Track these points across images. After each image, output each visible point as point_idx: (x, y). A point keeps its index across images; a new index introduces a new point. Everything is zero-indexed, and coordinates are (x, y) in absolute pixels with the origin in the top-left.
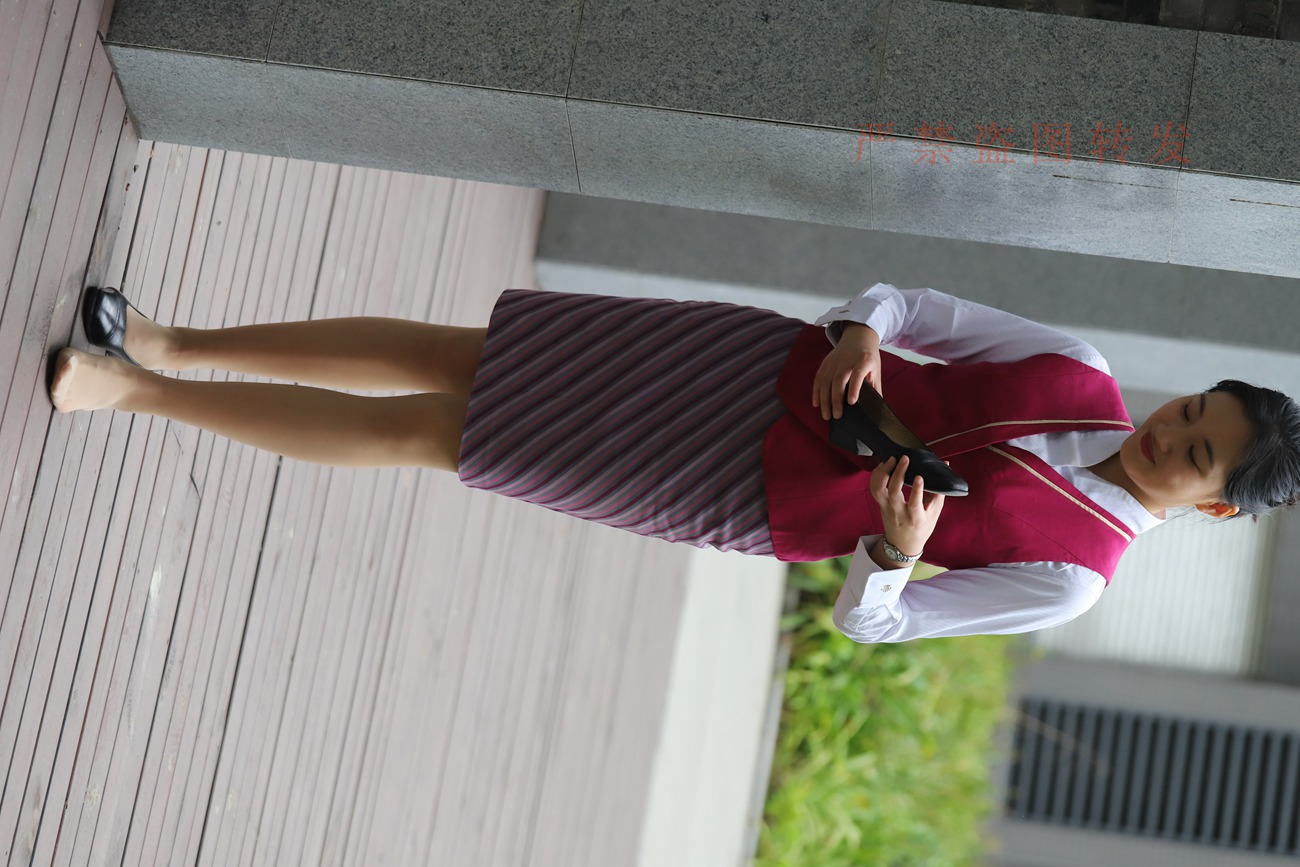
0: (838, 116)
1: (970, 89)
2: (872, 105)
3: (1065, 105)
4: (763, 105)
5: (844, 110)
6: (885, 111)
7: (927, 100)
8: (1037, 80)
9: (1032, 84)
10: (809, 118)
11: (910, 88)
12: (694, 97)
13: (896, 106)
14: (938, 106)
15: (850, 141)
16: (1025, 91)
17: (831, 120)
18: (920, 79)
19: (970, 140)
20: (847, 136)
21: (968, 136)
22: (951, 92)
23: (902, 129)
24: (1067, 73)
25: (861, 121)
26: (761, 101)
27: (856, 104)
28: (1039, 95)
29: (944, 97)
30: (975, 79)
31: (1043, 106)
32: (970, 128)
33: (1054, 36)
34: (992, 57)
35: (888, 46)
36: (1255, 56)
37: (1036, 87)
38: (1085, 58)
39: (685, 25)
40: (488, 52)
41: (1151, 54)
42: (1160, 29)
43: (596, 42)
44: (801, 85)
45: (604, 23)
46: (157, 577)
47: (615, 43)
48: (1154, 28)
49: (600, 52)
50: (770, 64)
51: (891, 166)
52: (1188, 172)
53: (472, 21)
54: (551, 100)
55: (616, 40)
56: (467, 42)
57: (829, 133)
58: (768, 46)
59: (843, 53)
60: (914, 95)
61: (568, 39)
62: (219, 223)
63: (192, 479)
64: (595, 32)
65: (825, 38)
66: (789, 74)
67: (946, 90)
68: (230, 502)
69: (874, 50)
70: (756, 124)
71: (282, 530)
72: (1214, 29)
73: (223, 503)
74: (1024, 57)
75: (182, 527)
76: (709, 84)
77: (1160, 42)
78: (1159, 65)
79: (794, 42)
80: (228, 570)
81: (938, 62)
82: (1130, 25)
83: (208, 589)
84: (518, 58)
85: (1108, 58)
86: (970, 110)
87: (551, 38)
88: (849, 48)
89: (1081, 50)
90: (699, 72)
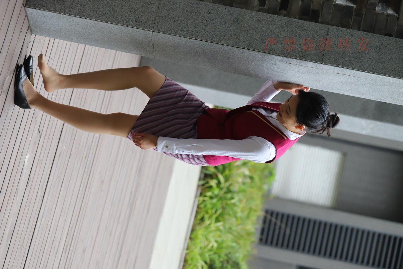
0: (227, 42)
1: (265, 37)
2: (237, 39)
5: (230, 40)
6: (241, 41)
7: (253, 39)
8: (284, 36)
9: (282, 37)
10: (220, 42)
11: (248, 36)
13: (244, 40)
14: (256, 41)
16: (280, 39)
18: (251, 33)
19: (264, 51)
20: (230, 47)
22: (260, 37)
23: (246, 47)
24: (292, 34)
25: (234, 44)
26: (207, 36)
27: (233, 39)
29: (257, 39)
30: (266, 34)
32: (264, 48)
33: (289, 24)
34: (272, 28)
35: (243, 23)
36: (344, 33)
37: (283, 38)
38: (297, 31)
39: (187, 13)
40: (132, 17)
41: (316, 31)
42: (319, 24)
43: (162, 16)
44: (218, 32)
45: (164, 11)
46: (27, 157)
47: (167, 17)
48: (317, 23)
49: (163, 19)
50: (210, 26)
51: (242, 57)
52: (324, 64)
53: (128, 8)
54: (148, 32)
55: (167, 16)
56: (126, 14)
57: (225, 46)
58: (210, 21)
59: (231, 24)
60: (249, 37)
61: (154, 15)
62: (51, 59)
63: (39, 130)
64: (162, 13)
65: (226, 20)
66: (215, 29)
67: (258, 37)
68: (49, 137)
69: (239, 24)
70: (205, 42)
71: (62, 146)
72: (334, 25)
73: (47, 137)
74: (281, 29)
75: (35, 143)
76: (193, 30)
77: (318, 28)
78: (318, 34)
79: (217, 20)
80: (47, 157)
81: (257, 29)
82: (311, 22)
83: (41, 161)
84: (140, 19)
85: (304, 31)
86: (264, 43)
87: (149, 14)
88: (232, 23)
89: (297, 28)
90: (190, 27)
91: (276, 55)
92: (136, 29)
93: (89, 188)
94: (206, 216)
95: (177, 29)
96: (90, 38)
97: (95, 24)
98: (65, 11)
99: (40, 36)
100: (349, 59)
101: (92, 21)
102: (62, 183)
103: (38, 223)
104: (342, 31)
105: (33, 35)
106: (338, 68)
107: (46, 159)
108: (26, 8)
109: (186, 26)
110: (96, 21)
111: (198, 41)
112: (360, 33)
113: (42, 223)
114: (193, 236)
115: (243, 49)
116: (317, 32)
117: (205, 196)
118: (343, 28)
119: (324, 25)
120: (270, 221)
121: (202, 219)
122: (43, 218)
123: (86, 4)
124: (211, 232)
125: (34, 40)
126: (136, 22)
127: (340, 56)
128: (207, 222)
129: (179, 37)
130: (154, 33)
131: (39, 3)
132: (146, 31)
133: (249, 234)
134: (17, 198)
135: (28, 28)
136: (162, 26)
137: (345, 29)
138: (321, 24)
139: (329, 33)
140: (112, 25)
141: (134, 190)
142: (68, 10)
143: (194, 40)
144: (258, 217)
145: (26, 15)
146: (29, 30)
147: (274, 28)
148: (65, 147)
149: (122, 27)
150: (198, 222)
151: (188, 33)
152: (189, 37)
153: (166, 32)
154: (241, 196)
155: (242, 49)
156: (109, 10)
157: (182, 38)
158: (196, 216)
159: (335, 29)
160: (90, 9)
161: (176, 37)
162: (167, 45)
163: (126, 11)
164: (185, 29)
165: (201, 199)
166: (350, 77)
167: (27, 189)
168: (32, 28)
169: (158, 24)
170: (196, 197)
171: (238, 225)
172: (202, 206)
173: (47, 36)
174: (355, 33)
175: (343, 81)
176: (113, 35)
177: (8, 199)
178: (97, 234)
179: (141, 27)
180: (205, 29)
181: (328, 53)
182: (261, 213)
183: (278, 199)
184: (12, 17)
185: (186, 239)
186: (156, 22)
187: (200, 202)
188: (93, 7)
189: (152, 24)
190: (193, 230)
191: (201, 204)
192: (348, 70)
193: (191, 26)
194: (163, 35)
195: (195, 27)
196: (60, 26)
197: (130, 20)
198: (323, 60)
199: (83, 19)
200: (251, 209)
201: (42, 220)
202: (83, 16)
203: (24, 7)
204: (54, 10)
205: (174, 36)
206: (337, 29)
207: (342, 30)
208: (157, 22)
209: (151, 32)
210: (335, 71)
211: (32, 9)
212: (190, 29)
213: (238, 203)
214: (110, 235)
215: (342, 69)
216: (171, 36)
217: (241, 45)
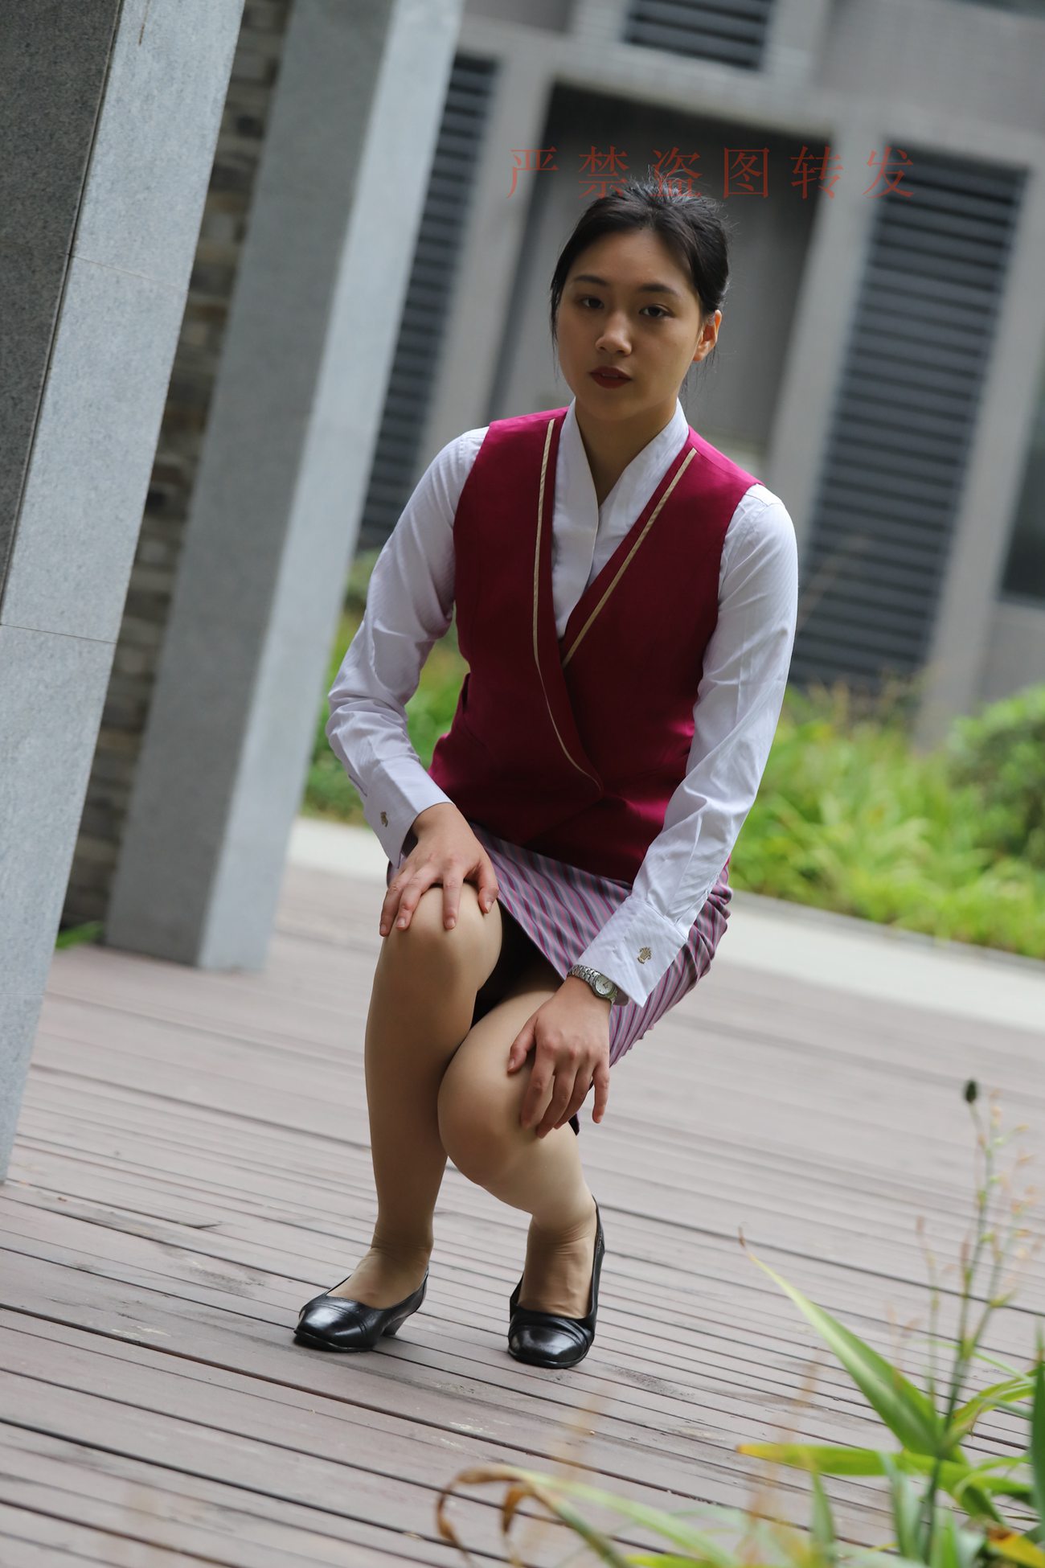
0: (45, 294)
1: (26, 135)
2: (36, 253)
3: (56, 22)
4: (25, 383)
5: (39, 286)
6: (45, 237)
7: (36, 186)
8: (23, 54)
9: (27, 60)
10: (45, 329)
11: (19, 207)
12: (8, 468)
13: (40, 224)
14: (44, 174)
15: (77, 283)
16: (34, 69)
17: (49, 303)
18: (9, 194)
19: (88, 136)
20: (71, 287)
21: (83, 139)
22: (29, 157)
23: (68, 217)
24: (17, 18)
25: (55, 267)
26: (20, 386)
27: (34, 272)
28: (41, 51)
29: (34, 167)
30: (15, 129)
31: (54, 48)
32: (73, 135)
37: (31, 55)
51: (112, 243)
60: (28, 203)
67: (25, 164)
70: (48, 393)
91: (106, 85)
115: (81, 227)
155: (81, 235)
217: (61, 238)
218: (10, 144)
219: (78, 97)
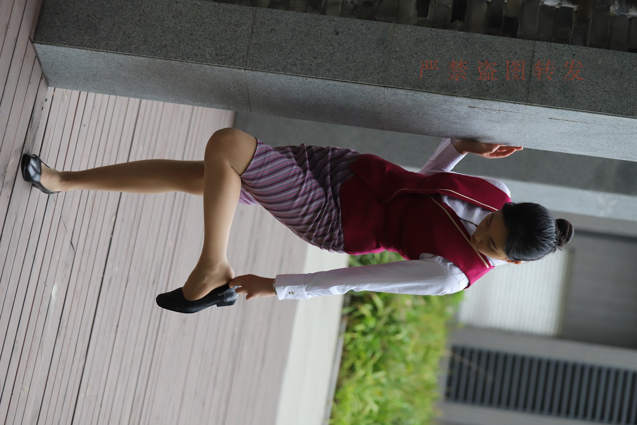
0: (370, 78)
2: (385, 73)
3: (474, 74)
4: (336, 73)
5: (373, 76)
6: (391, 76)
7: (411, 71)
10: (356, 79)
11: (403, 66)
13: (396, 74)
14: (416, 74)
15: (375, 90)
17: (366, 80)
18: (408, 62)
19: (431, 90)
20: (373, 87)
21: (429, 88)
23: (399, 85)
24: (475, 60)
25: (380, 81)
26: (335, 71)
27: (378, 73)
29: (418, 70)
32: (430, 84)
33: (469, 43)
34: (441, 52)
35: (393, 46)
36: (561, 52)
38: (483, 53)
39: (300, 36)
40: (209, 48)
41: (513, 51)
42: (518, 40)
43: (259, 43)
44: (353, 64)
45: (262, 35)
46: (55, 288)
47: (268, 44)
48: (515, 39)
49: (261, 48)
50: (339, 54)
51: (394, 102)
52: (530, 105)
53: (202, 33)
54: (238, 70)
55: (268, 42)
56: (200, 43)
57: (365, 86)
58: (338, 46)
59: (373, 50)
60: (405, 69)
61: (246, 42)
62: (85, 125)
63: (71, 243)
64: (258, 39)
65: (364, 43)
66: (348, 59)
67: (419, 67)
68: (89, 254)
69: (387, 48)
70: (332, 82)
71: (113, 267)
72: (543, 40)
73: (86, 254)
74: (455, 52)
75: (66, 265)
76: (311, 63)
77: (518, 46)
78: (517, 57)
79: (350, 44)
80: (88, 285)
81: (416, 54)
82: (504, 38)
83: (79, 294)
84: (223, 50)
85: (494, 53)
86: (430, 76)
87: (238, 42)
88: (375, 47)
89: (482, 49)
90: (306, 58)
91: (450, 95)
92: (217, 67)
93: (163, 331)
94: (358, 364)
95: (285, 64)
96: (143, 88)
97: (149, 63)
98: (99, 45)
99: (62, 89)
100: (571, 94)
101: (145, 58)
102: (117, 326)
103: (81, 395)
104: (556, 49)
105: (51, 89)
106: (555, 110)
107: (87, 289)
108: (36, 44)
109: (300, 58)
110: (151, 59)
111: (320, 80)
112: (586, 50)
113: (88, 394)
114: (339, 396)
115: (396, 90)
116: (516, 53)
117: (354, 332)
118: (558, 44)
119: (527, 41)
120: (461, 364)
121: (352, 369)
122: (89, 387)
123: (133, 31)
124: (367, 388)
125: (53, 96)
126: (216, 55)
127: (556, 90)
128: (360, 373)
129: (288, 76)
130: (247, 71)
131: (56, 35)
132: (234, 69)
133: (428, 387)
134: (43, 356)
135: (42, 77)
136: (260, 59)
137: (562, 45)
138: (521, 40)
139: (536, 54)
140: (178, 62)
141: (237, 330)
142: (104, 42)
143: (314, 79)
144: (441, 359)
145: (37, 57)
146: (43, 81)
147: (445, 50)
148: (117, 269)
149: (194, 65)
150: (345, 373)
151: (304, 69)
152: (306, 74)
153: (266, 69)
154: (411, 327)
155: (394, 89)
156: (171, 39)
157: (294, 77)
158: (341, 365)
159: (546, 47)
160: (140, 39)
161: (284, 75)
162: (271, 90)
163: (199, 39)
164: (298, 62)
165: (349, 336)
166: (575, 123)
167: (57, 340)
168: (48, 77)
169: (254, 56)
170: (340, 334)
171: (410, 374)
172: (350, 347)
173: (73, 88)
174: (579, 51)
175: (563, 131)
176: (180, 79)
177: (27, 359)
178: (181, 405)
179: (225, 64)
180: (331, 60)
181: (537, 86)
182: (446, 353)
183: (470, 328)
184: (13, 60)
185: (328, 402)
186: (249, 54)
187: (347, 341)
188: (145, 35)
189: (243, 57)
190: (339, 387)
191: (349, 344)
192: (571, 112)
193: (307, 56)
194: (262, 74)
195: (315, 58)
196: (94, 71)
197: (207, 53)
198: (529, 98)
199: (130, 56)
200: (428, 348)
201: (88, 389)
202: (130, 52)
203: (32, 42)
204: (81, 45)
205: (281, 75)
206: (549, 45)
207: (557, 47)
208: (252, 54)
209: (243, 71)
210: (550, 116)
211: (45, 46)
212: (306, 61)
213: (407, 340)
214: (204, 404)
215: (560, 111)
216: (276, 75)
217: (391, 83)
218: (427, 60)
219: (445, 85)
